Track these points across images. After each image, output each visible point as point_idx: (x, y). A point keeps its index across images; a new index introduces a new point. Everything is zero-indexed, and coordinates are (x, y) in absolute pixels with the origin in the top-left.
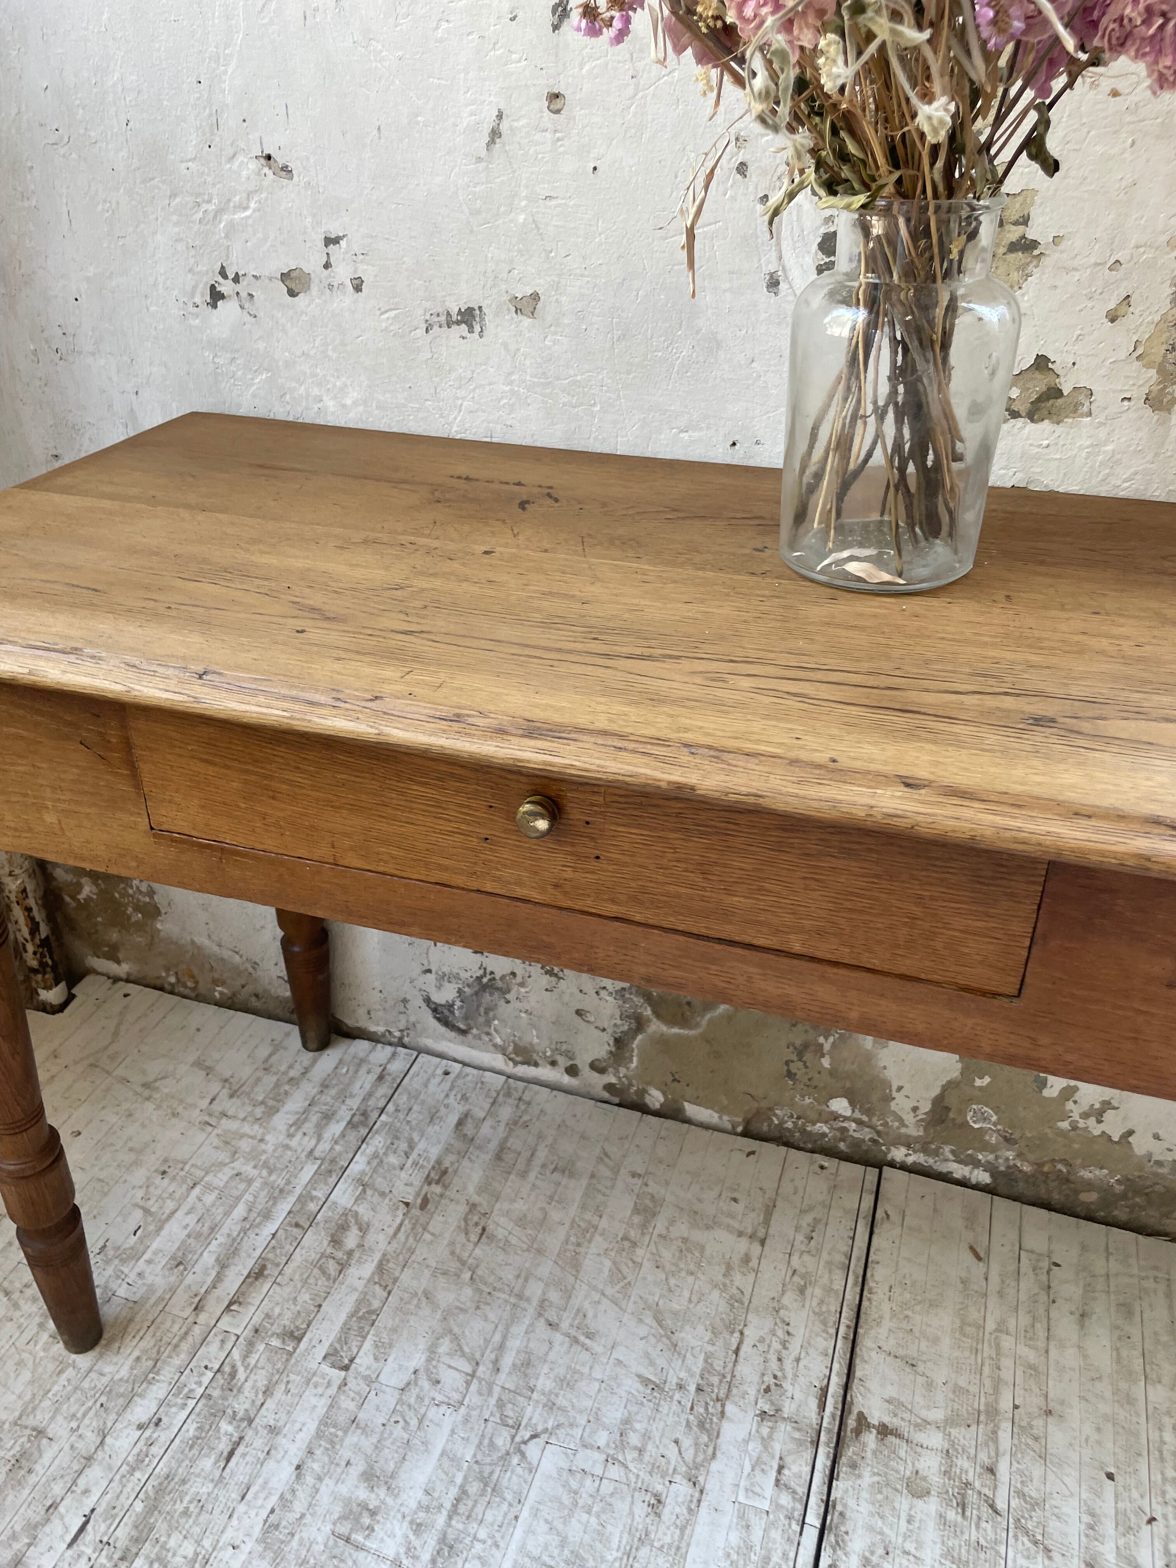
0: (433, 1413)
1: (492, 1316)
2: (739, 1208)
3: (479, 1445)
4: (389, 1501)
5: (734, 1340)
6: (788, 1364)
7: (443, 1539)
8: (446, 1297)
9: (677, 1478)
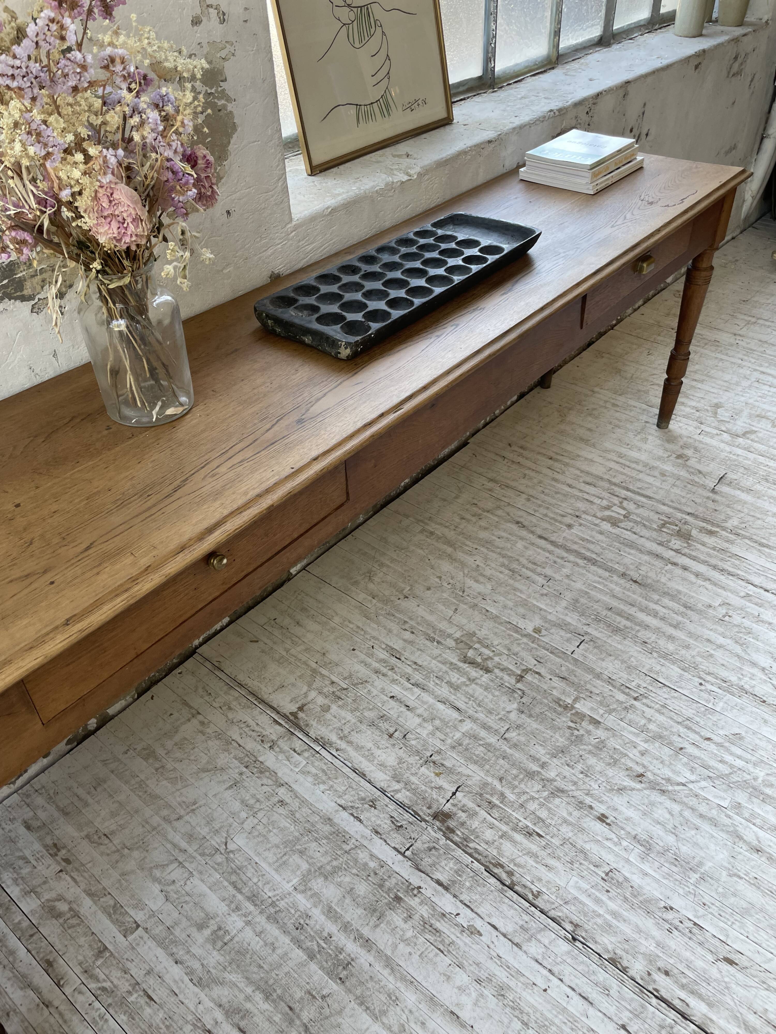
0: (187, 888)
1: (156, 845)
2: (176, 715)
3: (216, 870)
4: (218, 919)
5: (235, 744)
6: (257, 728)
7: (249, 898)
8: (131, 865)
9: (277, 791)
